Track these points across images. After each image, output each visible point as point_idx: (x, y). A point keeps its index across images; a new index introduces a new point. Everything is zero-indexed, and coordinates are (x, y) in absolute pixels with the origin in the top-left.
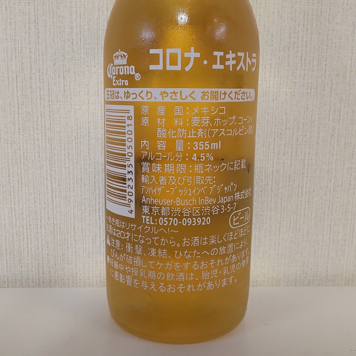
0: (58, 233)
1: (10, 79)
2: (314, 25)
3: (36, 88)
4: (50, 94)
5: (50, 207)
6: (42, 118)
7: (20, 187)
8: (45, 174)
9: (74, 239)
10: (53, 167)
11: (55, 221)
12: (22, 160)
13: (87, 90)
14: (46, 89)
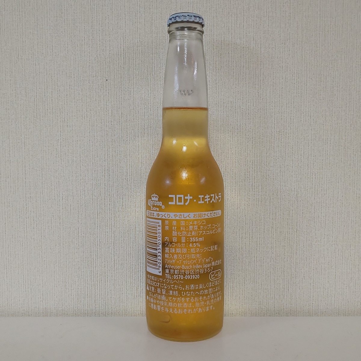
1: (94, 200)
2: (258, 168)
3: (107, 204)
4: (115, 207)
5: (113, 269)
6: (110, 220)
7: (97, 258)
8: (111, 251)
9: (126, 288)
10: (115, 247)
11: (116, 277)
12: (98, 244)
13: (134, 205)
14: (113, 205)
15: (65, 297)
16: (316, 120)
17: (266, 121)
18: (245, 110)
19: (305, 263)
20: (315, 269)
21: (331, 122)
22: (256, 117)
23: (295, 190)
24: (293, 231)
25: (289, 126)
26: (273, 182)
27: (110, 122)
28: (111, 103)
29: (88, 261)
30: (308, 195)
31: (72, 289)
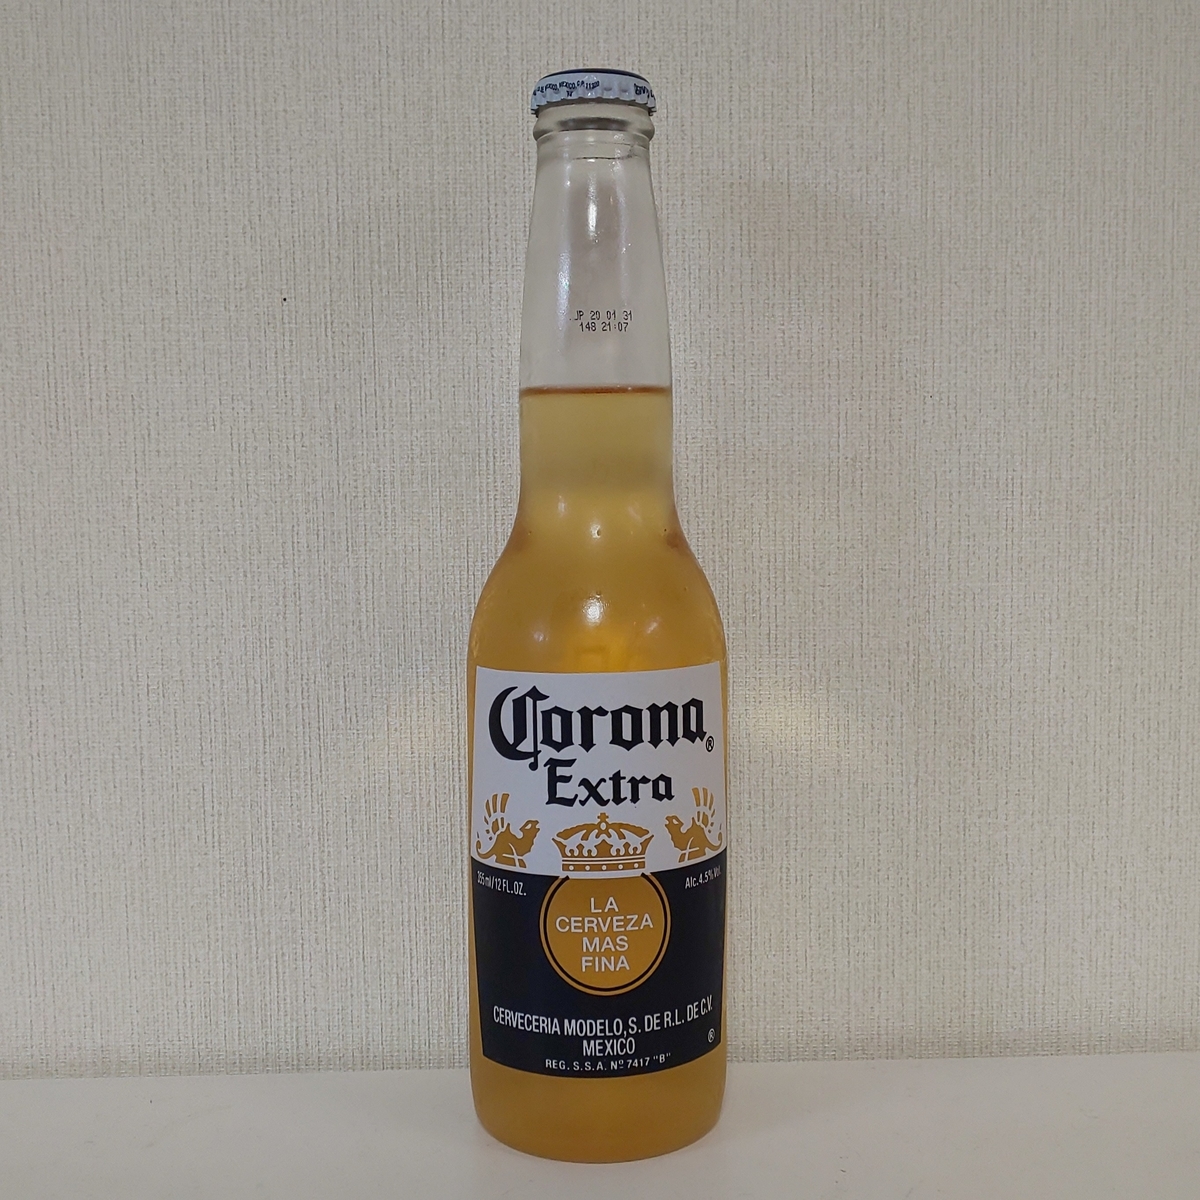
0: (335, 968)
1: (251, 694)
2: (788, 579)
3: (296, 707)
4: (321, 716)
5: (320, 919)
6: (305, 758)
7: (266, 884)
8: (311, 859)
9: (365, 979)
10: (326, 845)
11: (329, 945)
12: (270, 836)
13: (385, 707)
14: (313, 707)
15: (165, 1012)
16: (975, 417)
17: (812, 424)
18: (742, 391)
19: (945, 884)
20: (977, 905)
21: (1025, 424)
22: (779, 411)
23: (911, 648)
24: (904, 781)
25: (885, 441)
26: (838, 625)
27: (298, 439)
28: (302, 374)
29: (238, 892)
30: (952, 664)
31: (188, 984)
